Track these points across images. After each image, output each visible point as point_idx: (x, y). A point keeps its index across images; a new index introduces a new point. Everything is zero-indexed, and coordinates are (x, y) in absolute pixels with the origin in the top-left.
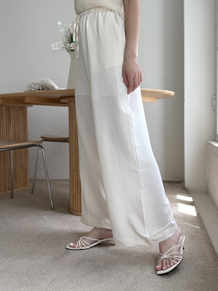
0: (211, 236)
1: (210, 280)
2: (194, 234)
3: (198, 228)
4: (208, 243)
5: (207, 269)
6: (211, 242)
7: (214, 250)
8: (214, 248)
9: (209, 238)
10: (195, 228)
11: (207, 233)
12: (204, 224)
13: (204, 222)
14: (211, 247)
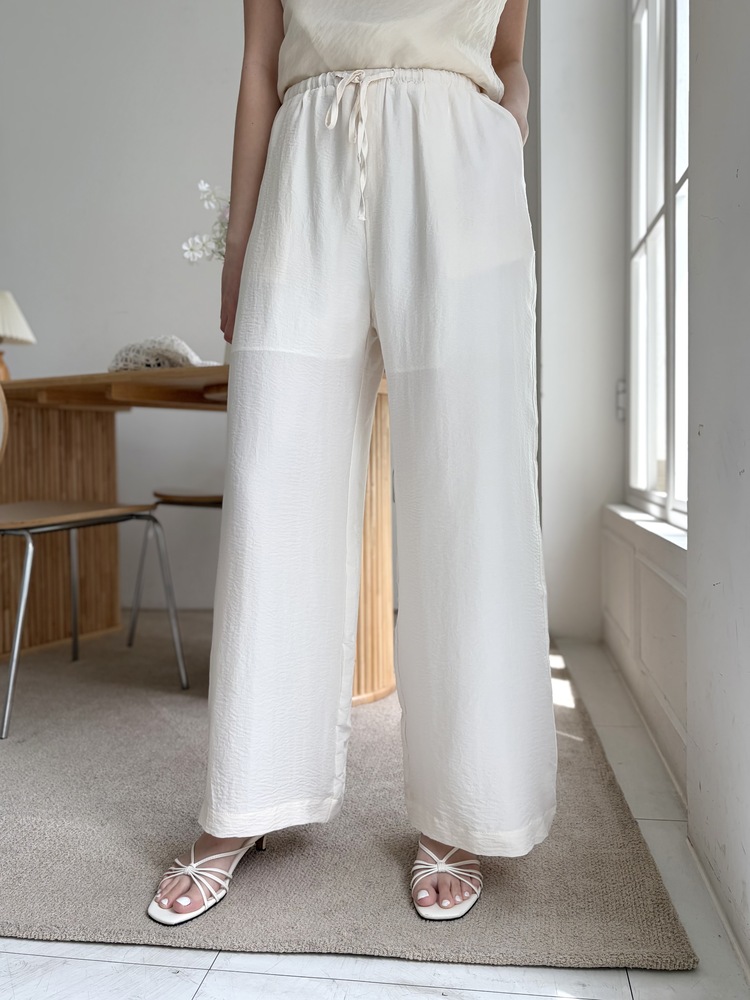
0: (612, 761)
1: (610, 881)
2: (569, 755)
3: (578, 739)
4: (606, 781)
5: (605, 851)
6: (614, 778)
7: (622, 800)
8: (620, 794)
9: (608, 768)
10: (570, 739)
11: (603, 753)
12: (595, 730)
13: (595, 724)
14: (614, 792)
